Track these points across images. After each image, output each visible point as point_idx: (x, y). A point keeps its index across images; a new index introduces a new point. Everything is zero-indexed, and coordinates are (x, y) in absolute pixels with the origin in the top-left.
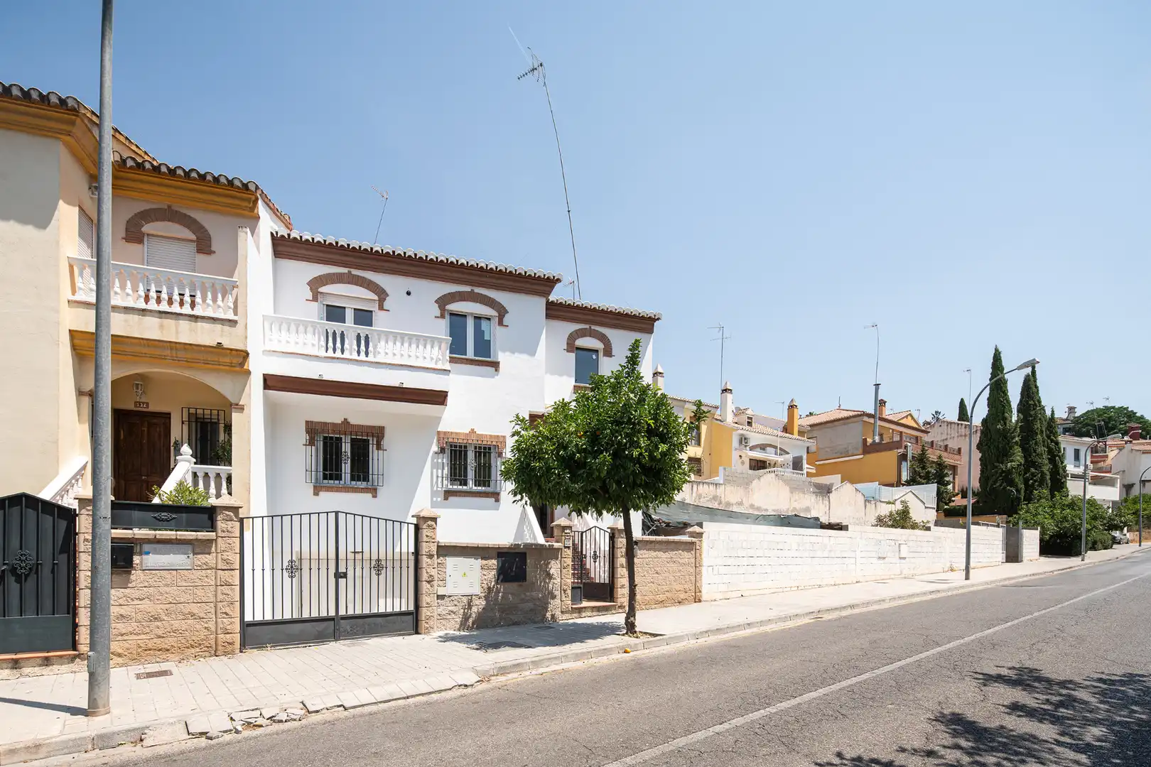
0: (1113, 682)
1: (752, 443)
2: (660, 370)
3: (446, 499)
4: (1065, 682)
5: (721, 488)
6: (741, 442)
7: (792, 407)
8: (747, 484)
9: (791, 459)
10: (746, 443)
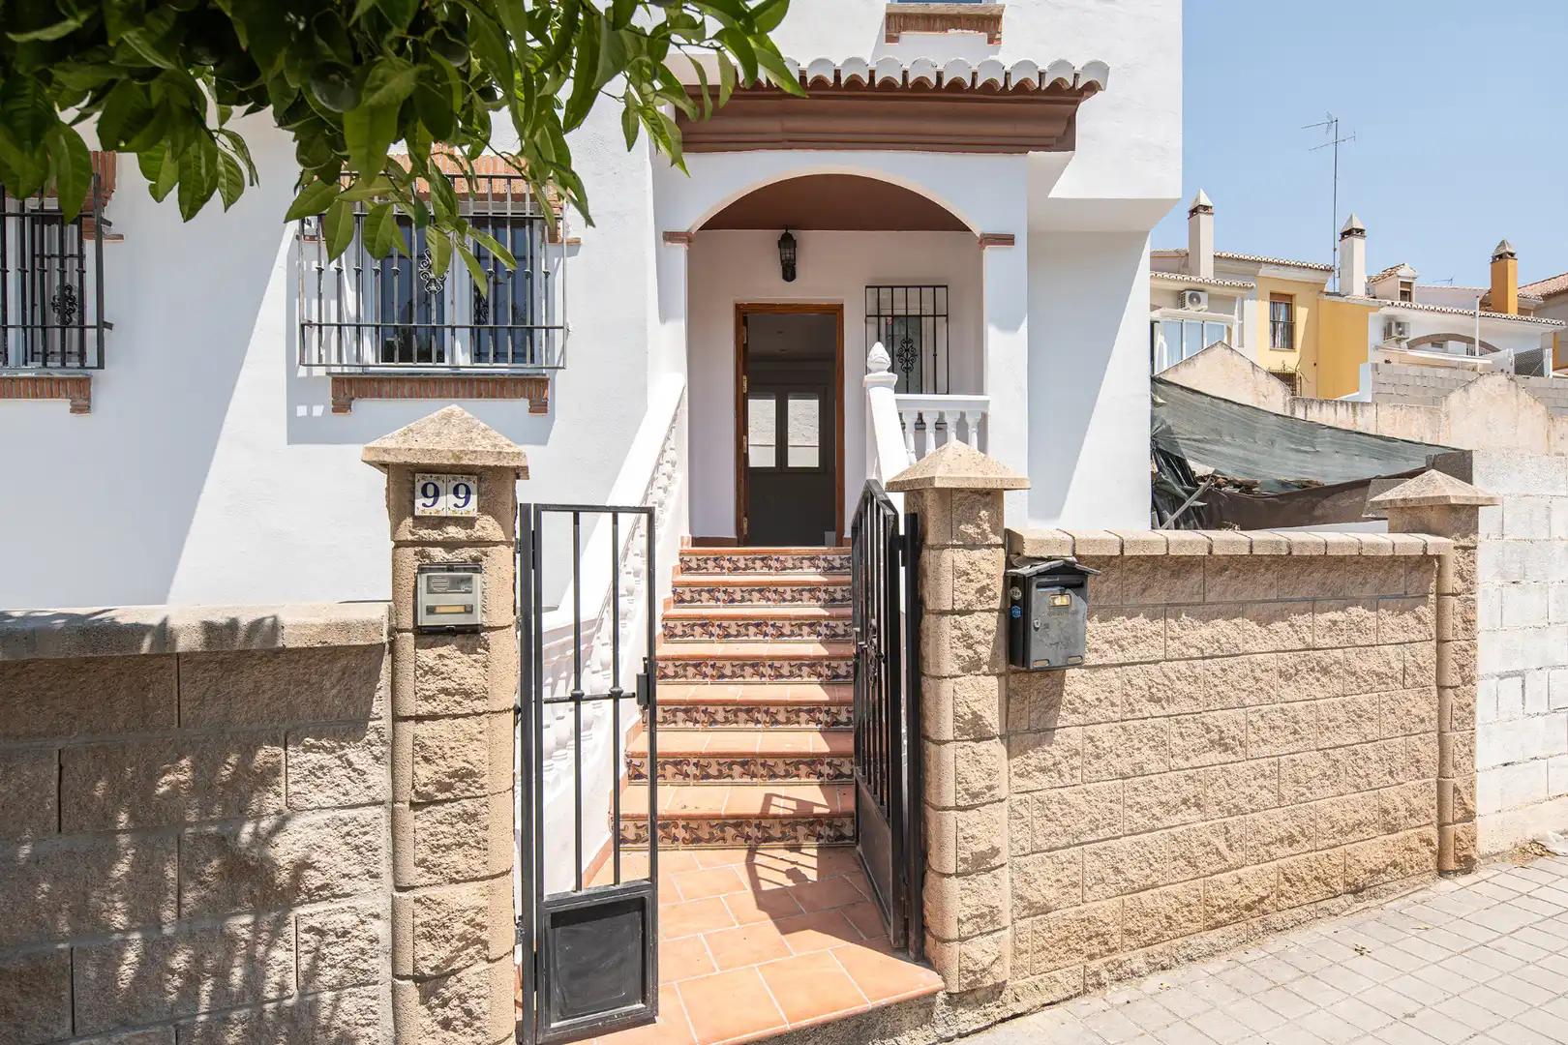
1: (1413, 334)
2: (1204, 200)
3: (341, 406)
5: (1367, 414)
6: (1387, 333)
7: (1501, 258)
8: (1435, 401)
9: (1512, 358)
10: (1401, 333)
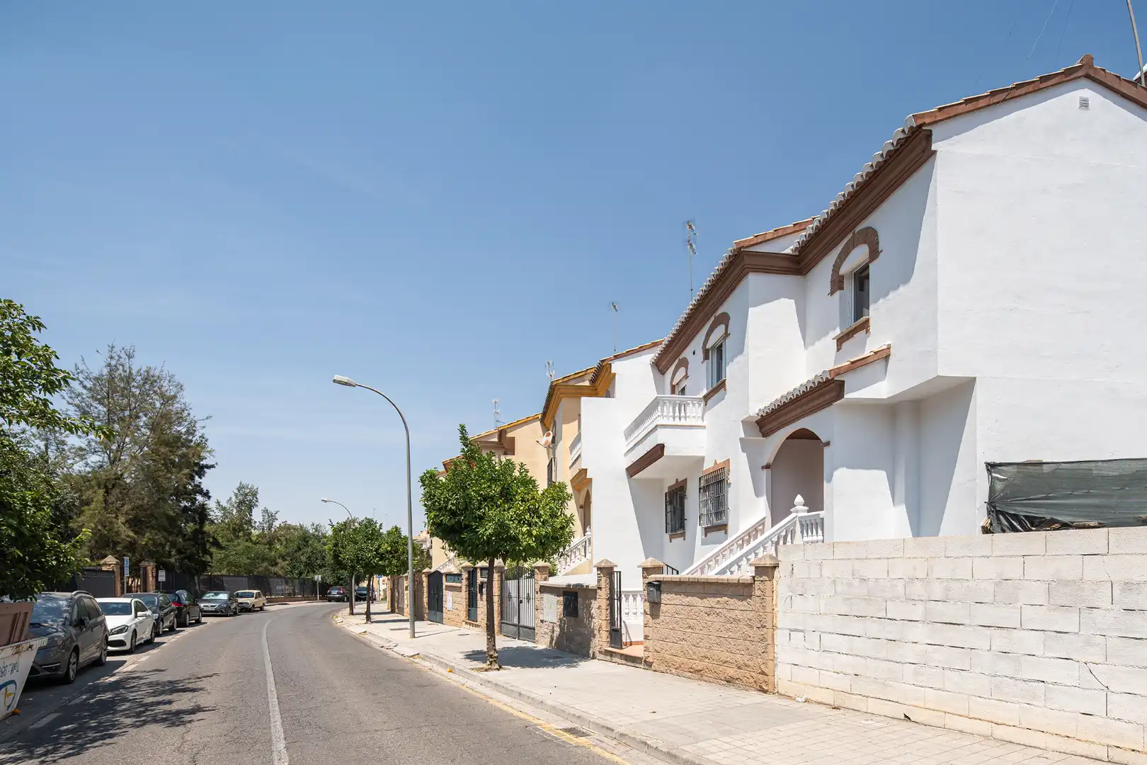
0: (103, 738)
4: (145, 724)
